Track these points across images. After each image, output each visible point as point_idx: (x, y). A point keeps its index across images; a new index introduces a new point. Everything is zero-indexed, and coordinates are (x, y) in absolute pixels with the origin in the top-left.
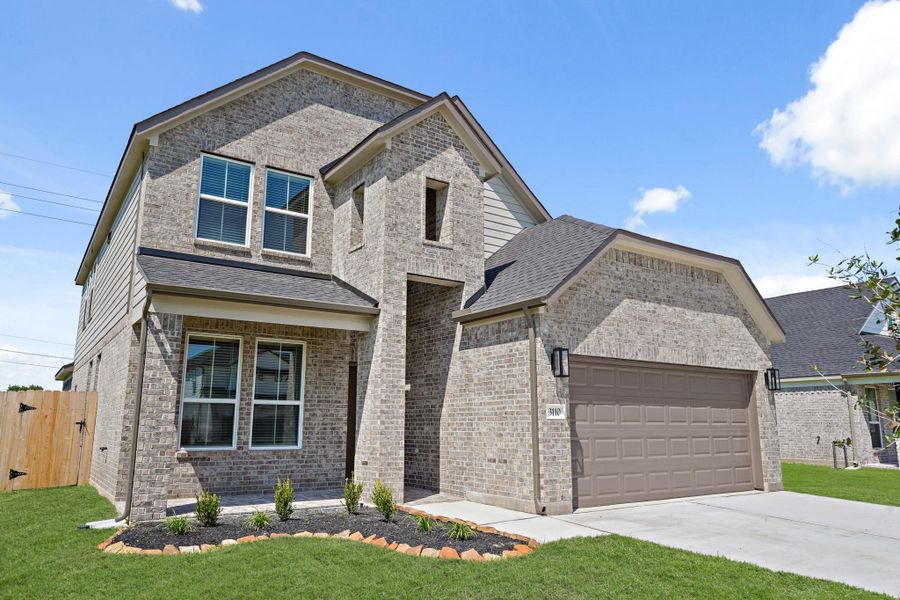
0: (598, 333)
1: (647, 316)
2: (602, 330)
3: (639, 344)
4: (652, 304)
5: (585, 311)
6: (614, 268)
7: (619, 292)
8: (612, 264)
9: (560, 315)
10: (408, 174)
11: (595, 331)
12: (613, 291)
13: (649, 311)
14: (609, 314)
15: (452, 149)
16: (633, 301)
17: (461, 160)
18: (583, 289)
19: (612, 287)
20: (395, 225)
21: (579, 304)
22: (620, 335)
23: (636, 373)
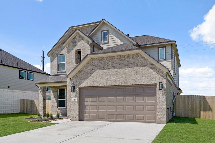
0: (87, 81)
1: (104, 74)
2: (89, 80)
3: (100, 82)
4: (106, 70)
5: (84, 76)
6: (93, 63)
7: (94, 69)
8: (93, 62)
9: (76, 78)
10: (72, 51)
11: (86, 80)
12: (92, 69)
13: (105, 72)
14: (91, 75)
15: (82, 41)
16: (99, 71)
17: (84, 42)
18: (83, 71)
19: (92, 68)
20: (69, 63)
21: (82, 75)
22: (94, 80)
23: (105, 89)
